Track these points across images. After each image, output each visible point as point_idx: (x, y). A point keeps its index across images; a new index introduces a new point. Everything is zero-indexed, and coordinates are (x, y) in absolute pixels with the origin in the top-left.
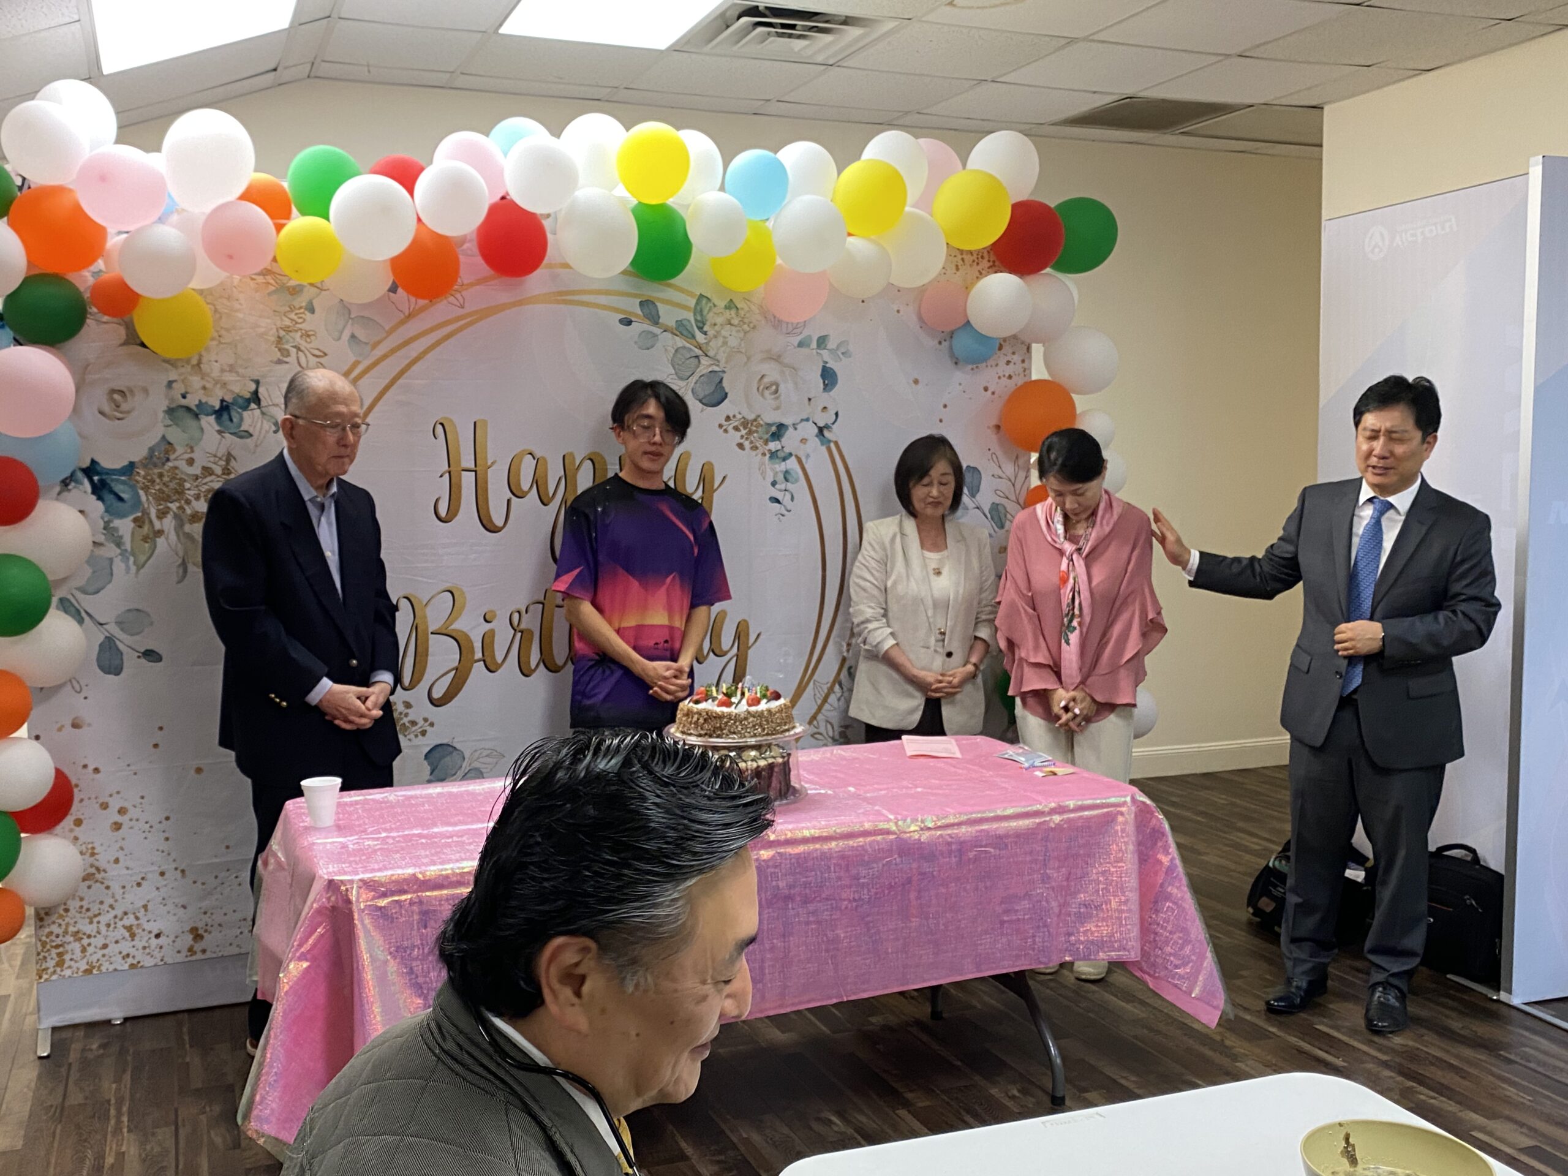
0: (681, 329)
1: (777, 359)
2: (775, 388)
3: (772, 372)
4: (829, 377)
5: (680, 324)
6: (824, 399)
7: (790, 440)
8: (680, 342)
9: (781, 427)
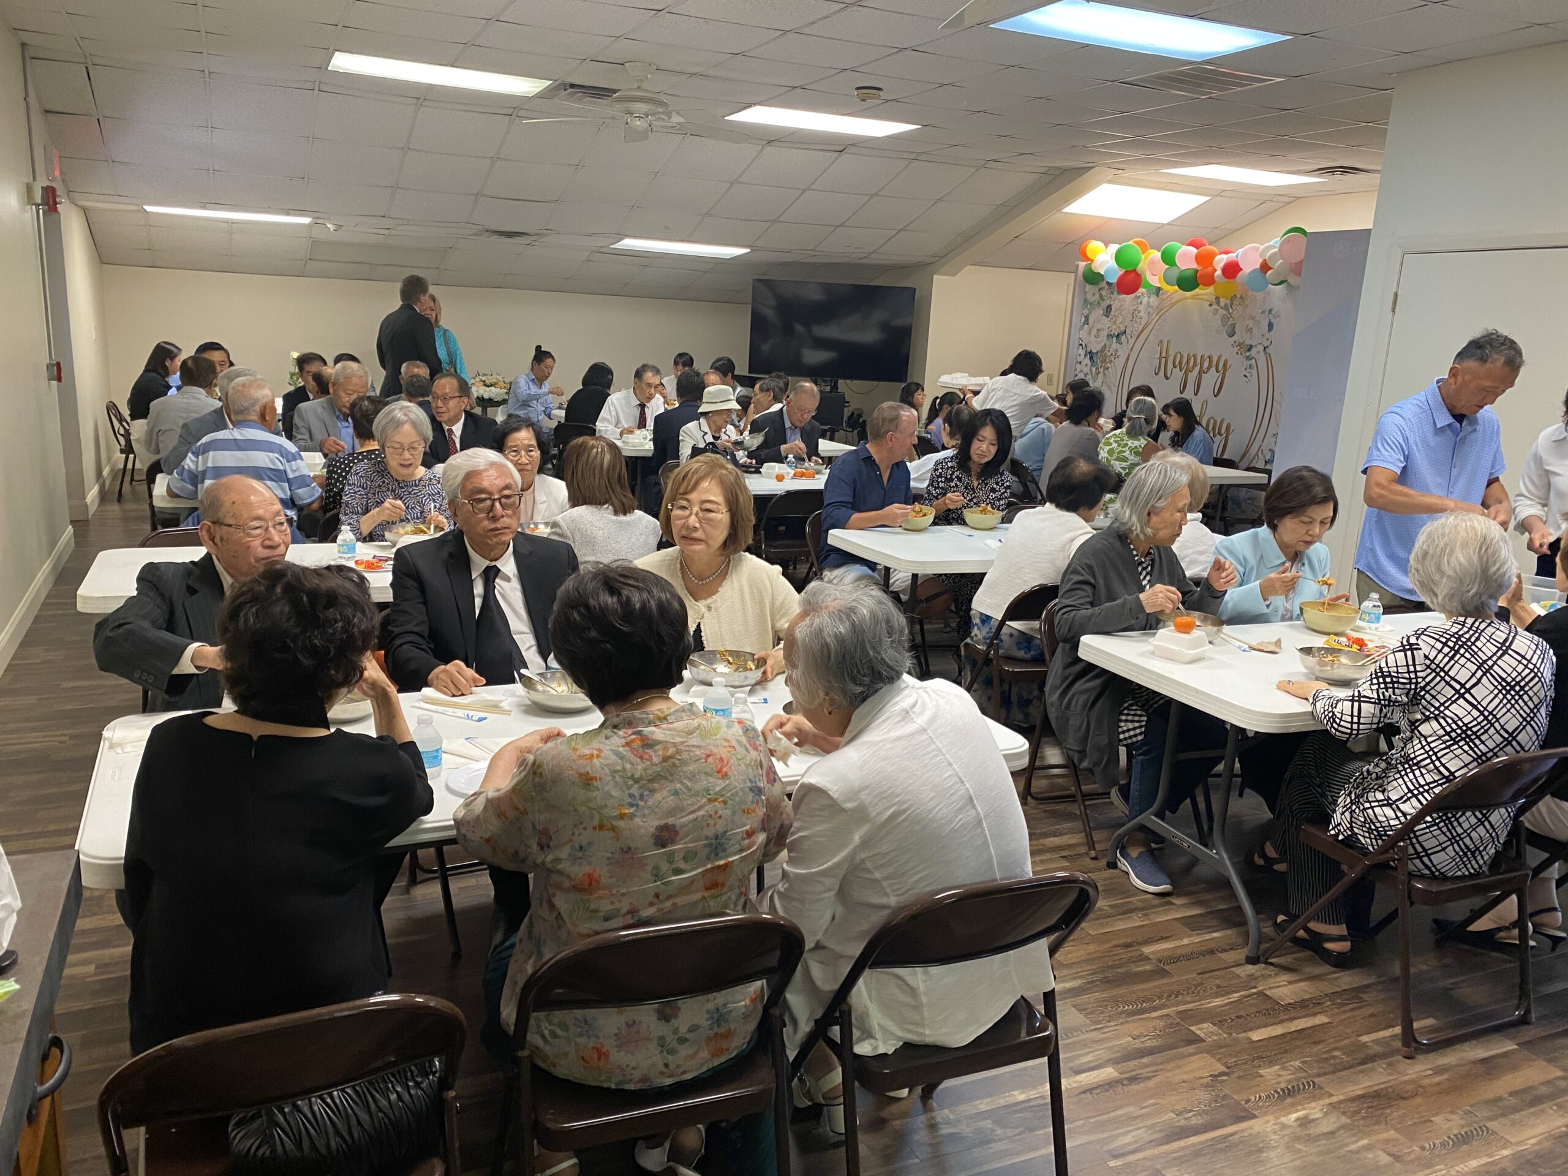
0: (1226, 308)
1: (1253, 318)
2: (1250, 330)
3: (1251, 323)
4: (1271, 326)
5: (1226, 305)
6: (1268, 335)
7: (1254, 352)
8: (1224, 312)
9: (1251, 346)
